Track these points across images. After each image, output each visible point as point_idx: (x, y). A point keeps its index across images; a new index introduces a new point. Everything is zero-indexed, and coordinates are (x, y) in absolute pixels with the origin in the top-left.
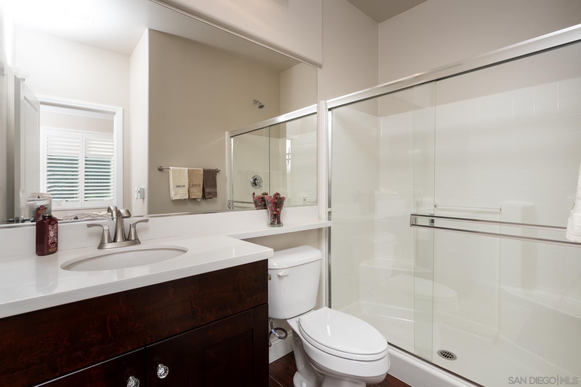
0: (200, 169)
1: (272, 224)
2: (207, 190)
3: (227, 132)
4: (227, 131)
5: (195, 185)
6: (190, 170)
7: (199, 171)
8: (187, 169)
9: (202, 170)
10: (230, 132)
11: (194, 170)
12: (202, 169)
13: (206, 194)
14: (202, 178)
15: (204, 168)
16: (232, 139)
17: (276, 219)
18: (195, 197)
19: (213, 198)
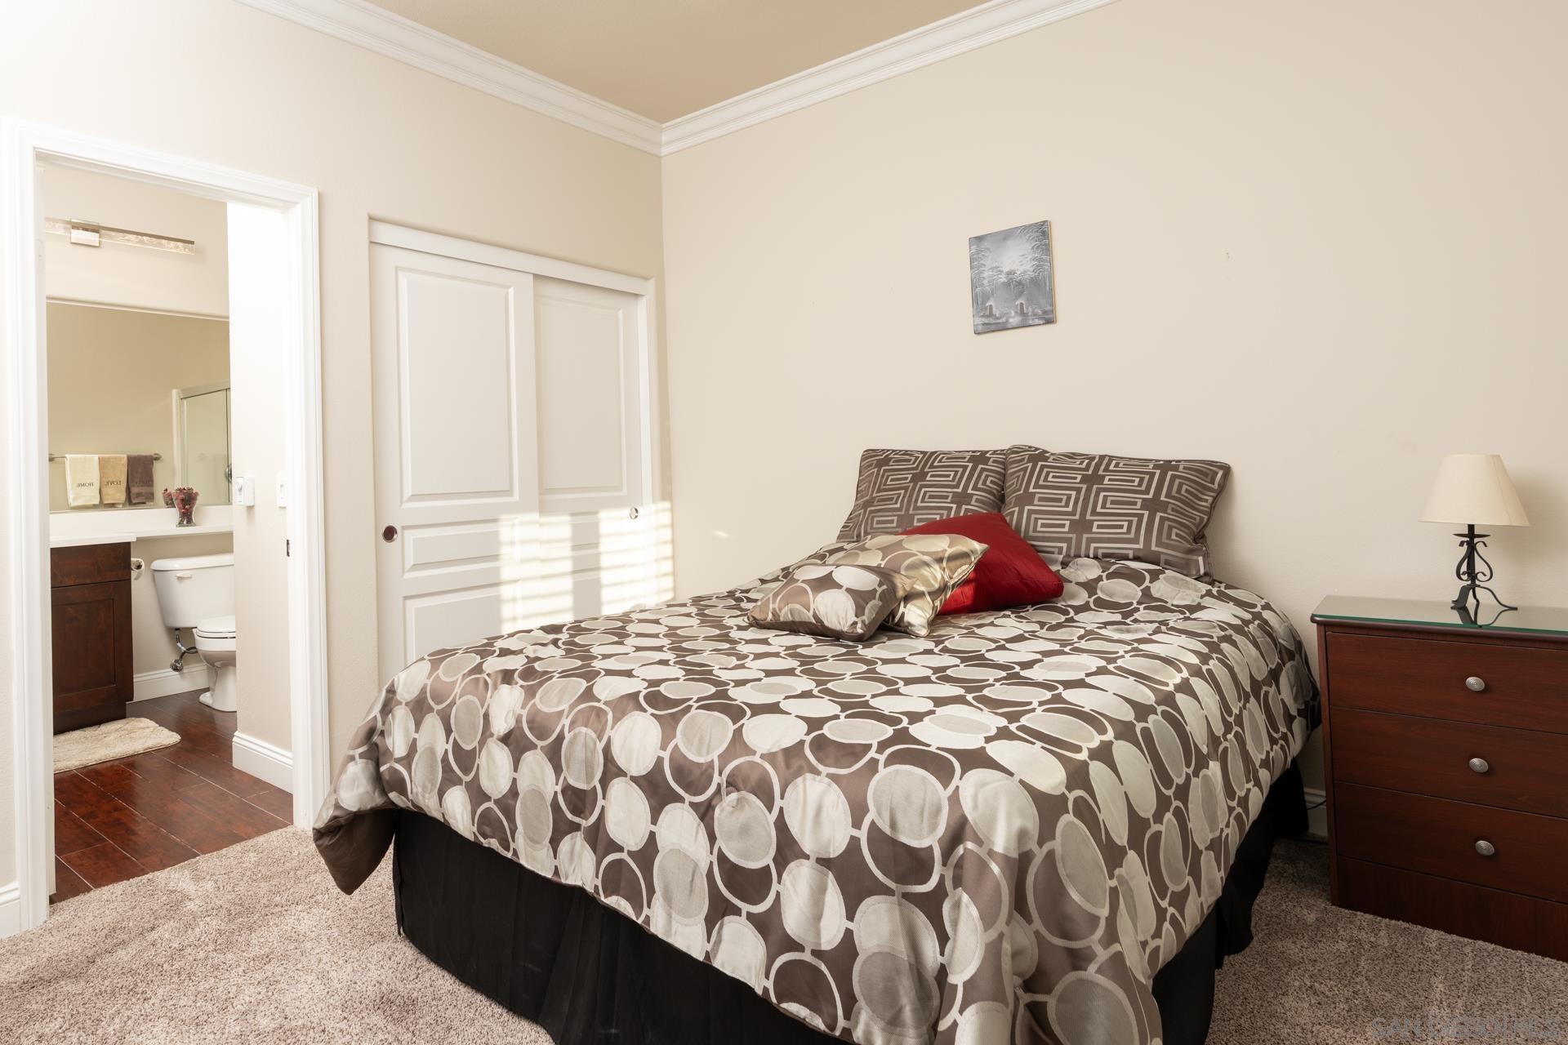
0: (122, 455)
1: (181, 524)
2: (135, 490)
3: (174, 391)
4: (175, 388)
5: (113, 482)
6: (103, 458)
7: (121, 459)
8: (96, 457)
9: (126, 459)
10: (182, 391)
11: (109, 458)
12: (125, 456)
13: (132, 499)
14: (126, 470)
15: (129, 454)
16: (185, 402)
17: (187, 517)
18: (112, 502)
19: (147, 503)
